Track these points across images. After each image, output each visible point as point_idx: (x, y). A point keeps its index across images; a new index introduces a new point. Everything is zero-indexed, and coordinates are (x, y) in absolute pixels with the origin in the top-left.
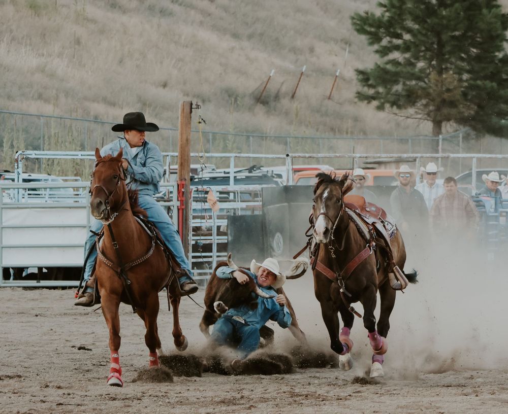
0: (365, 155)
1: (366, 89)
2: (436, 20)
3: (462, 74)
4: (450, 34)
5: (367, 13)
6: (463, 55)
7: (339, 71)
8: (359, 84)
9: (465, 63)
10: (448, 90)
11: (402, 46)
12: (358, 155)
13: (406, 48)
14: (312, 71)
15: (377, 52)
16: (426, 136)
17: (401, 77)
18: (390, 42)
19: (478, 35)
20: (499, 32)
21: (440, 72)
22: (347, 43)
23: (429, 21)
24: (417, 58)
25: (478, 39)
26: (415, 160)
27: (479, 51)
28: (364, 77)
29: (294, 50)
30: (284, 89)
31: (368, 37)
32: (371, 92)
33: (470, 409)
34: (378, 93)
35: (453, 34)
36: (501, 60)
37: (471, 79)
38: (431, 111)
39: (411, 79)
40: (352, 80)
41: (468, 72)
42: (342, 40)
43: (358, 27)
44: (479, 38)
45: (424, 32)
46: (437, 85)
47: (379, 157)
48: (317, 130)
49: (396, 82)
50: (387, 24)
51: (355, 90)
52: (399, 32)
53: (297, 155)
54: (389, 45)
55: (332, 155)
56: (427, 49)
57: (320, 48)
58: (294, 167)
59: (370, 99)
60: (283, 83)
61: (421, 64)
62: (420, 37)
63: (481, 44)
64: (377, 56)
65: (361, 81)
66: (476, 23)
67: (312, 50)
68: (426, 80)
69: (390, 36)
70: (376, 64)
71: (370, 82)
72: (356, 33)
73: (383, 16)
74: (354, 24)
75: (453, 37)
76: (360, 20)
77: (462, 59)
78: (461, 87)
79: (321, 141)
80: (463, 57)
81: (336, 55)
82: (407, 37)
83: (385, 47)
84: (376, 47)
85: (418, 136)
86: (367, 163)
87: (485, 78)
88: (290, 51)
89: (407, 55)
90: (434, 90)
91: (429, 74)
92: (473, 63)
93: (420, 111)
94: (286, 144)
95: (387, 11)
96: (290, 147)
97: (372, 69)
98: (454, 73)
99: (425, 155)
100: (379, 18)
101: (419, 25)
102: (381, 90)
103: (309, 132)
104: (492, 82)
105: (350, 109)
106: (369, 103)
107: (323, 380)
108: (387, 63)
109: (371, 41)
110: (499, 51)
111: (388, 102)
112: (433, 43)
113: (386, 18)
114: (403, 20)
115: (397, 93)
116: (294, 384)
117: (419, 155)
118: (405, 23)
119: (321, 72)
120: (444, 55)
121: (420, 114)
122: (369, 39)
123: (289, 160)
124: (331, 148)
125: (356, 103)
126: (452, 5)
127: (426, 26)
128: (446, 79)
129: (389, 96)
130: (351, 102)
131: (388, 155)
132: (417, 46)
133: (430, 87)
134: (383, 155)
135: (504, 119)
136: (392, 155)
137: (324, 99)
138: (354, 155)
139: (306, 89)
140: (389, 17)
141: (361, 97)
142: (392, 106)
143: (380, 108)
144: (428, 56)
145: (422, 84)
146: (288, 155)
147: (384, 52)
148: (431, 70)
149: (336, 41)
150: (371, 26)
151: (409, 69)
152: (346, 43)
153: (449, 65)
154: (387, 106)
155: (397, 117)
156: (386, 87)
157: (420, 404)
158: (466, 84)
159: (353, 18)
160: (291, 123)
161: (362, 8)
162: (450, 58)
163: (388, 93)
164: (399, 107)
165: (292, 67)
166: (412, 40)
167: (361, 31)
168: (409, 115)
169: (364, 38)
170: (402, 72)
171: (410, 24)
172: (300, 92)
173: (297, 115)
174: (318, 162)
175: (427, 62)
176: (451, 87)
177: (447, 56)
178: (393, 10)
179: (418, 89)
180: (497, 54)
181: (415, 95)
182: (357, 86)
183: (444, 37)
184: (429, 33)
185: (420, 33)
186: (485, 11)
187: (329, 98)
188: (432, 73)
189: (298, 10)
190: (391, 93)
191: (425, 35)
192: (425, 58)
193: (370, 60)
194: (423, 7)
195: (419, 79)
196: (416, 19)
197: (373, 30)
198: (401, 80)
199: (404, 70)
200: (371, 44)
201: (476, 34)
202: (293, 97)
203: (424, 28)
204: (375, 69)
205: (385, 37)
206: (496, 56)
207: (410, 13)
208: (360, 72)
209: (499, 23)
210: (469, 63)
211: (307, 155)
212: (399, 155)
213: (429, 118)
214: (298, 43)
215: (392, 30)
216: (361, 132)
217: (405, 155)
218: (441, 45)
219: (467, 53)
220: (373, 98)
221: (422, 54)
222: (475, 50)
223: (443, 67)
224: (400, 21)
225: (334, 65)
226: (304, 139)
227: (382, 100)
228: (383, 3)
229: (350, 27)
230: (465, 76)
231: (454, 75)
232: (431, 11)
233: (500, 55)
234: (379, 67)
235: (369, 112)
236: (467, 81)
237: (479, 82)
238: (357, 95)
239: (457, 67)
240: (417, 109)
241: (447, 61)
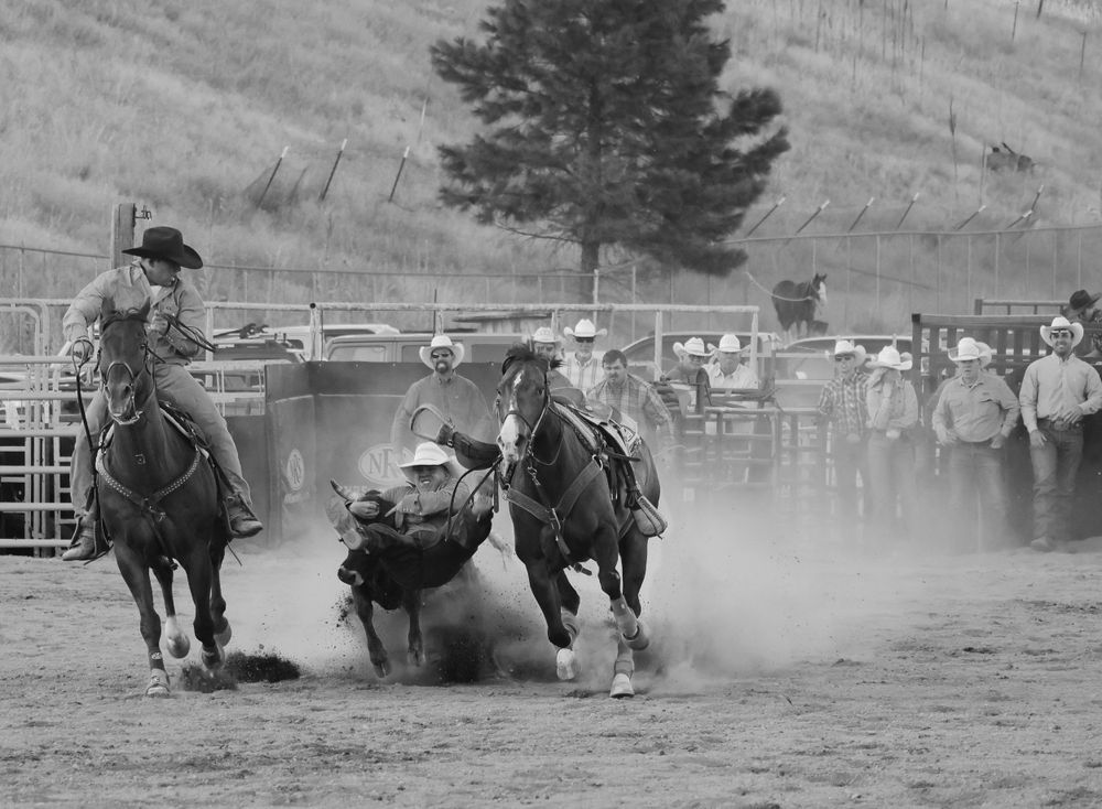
0: (457, 306)
1: (458, 183)
2: (587, 56)
3: (638, 156)
4: (614, 81)
5: (461, 41)
6: (638, 121)
7: (408, 149)
8: (445, 173)
9: (642, 136)
10: (610, 186)
11: (526, 103)
12: (443, 306)
13: (532, 107)
14: (360, 149)
15: (478, 112)
16: (570, 270)
17: (522, 161)
18: (502, 96)
19: (666, 84)
20: (705, 78)
21: (596, 151)
22: (424, 96)
23: (573, 56)
24: (554, 127)
25: (666, 92)
26: (549, 316)
27: (668, 114)
28: (455, 160)
29: (325, 110)
30: (306, 182)
31: (462, 86)
32: (469, 189)
33: (650, 778)
34: (481, 190)
35: (620, 81)
36: (708, 130)
37: (652, 165)
38: (578, 225)
39: (540, 165)
40: (433, 166)
41: (648, 152)
42: (414, 92)
43: (443, 68)
44: (667, 88)
45: (566, 78)
46: (589, 177)
47: (483, 310)
48: (368, 259)
49: (514, 171)
50: (498, 63)
51: (437, 184)
52: (520, 77)
53: (330, 305)
54: (501, 101)
55: (396, 305)
56: (572, 110)
57: (375, 106)
58: (326, 327)
59: (466, 201)
60: (305, 171)
61: (560, 138)
62: (557, 85)
63: (670, 100)
64: (479, 121)
65: (449, 168)
66: (663, 61)
67: (358, 110)
68: (569, 167)
69: (502, 85)
70: (477, 136)
71: (466, 171)
72: (439, 79)
73: (490, 48)
74: (437, 62)
75: (621, 88)
76: (449, 55)
77: (637, 128)
78: (634, 180)
79: (374, 278)
80: (637, 124)
81: (404, 120)
82: (535, 87)
83: (493, 105)
84: (477, 104)
85: (555, 270)
86: (460, 320)
87: (680, 163)
88: (317, 111)
89: (534, 121)
90: (585, 186)
91: (577, 155)
92: (656, 134)
93: (559, 225)
94: (309, 284)
95: (498, 38)
96: (318, 289)
97: (469, 146)
98: (620, 155)
99: (567, 306)
100: (483, 50)
101: (557, 64)
102: (485, 184)
103: (354, 263)
104: (692, 170)
105: (426, 219)
106: (465, 209)
107: (378, 723)
108: (498, 136)
109: (467, 93)
110: (704, 113)
111: (500, 207)
112: (582, 98)
113: (496, 52)
114: (527, 56)
115: (517, 191)
116: (325, 730)
117: (556, 306)
118: (530, 61)
119: (374, 150)
120: (602, 120)
121: (559, 229)
122: (464, 90)
123: (315, 315)
124: (393, 293)
125: (439, 208)
126: (616, 28)
127: (569, 66)
128: (606, 164)
129: (501, 196)
130: (429, 207)
131: (500, 306)
132: (553, 103)
133: (578, 180)
134: (490, 306)
135: (714, 240)
136: (506, 306)
137: (382, 202)
138: (436, 305)
139: (348, 182)
140: (500, 49)
141: (450, 198)
142: (507, 216)
143: (486, 219)
144: (572, 122)
145: (562, 174)
146: (313, 306)
147: (492, 113)
148: (579, 148)
149: (403, 94)
150: (467, 65)
151: (537, 146)
152: (422, 97)
153: (611, 140)
154: (498, 214)
155: (516, 236)
156: (494, 180)
157: (559, 767)
158: (642, 175)
159: (434, 50)
160: (319, 246)
161: (453, 33)
162: (614, 126)
163: (498, 191)
164: (520, 218)
165: (322, 141)
166: (544, 93)
167: (449, 75)
168: (537, 231)
169: (454, 88)
170: (525, 151)
171: (539, 62)
172: (337, 189)
173: (330, 230)
174: (370, 319)
175: (571, 133)
176: (616, 180)
177: (608, 123)
178: (508, 37)
179: (556, 184)
180: (701, 118)
181: (548, 195)
182: (440, 179)
183: (603, 88)
184: (575, 80)
185: (559, 79)
186: (678, 39)
187: (390, 200)
188: (581, 154)
189: (333, 35)
190: (506, 189)
191: (567, 84)
192: (567, 126)
193: (465, 129)
194: (563, 31)
195: (556, 164)
196: (550, 53)
197: (471, 72)
198: (523, 166)
199: (528, 148)
200: (468, 99)
201: (663, 81)
202: (323, 197)
203: (566, 71)
204: (475, 146)
205: (495, 86)
206: (699, 122)
207: (539, 42)
208: (446, 151)
209: (705, 62)
210: (649, 135)
211: (350, 305)
212: (520, 306)
213: (574, 238)
214: (334, 97)
215: (506, 74)
216: (446, 263)
217: (531, 307)
218: (597, 101)
219: (647, 117)
220: (473, 200)
221: (562, 118)
222: (660, 112)
223: (602, 142)
224: (520, 57)
225: (399, 138)
226: (344, 275)
227: (489, 205)
228: (491, 24)
229: (430, 67)
230: (643, 160)
231: (622, 158)
232: (578, 40)
233: (706, 121)
234: (482, 141)
236: (644, 169)
237: (667, 172)
238: (442, 194)
239: (626, 141)
240: (553, 220)
241: (609, 131)
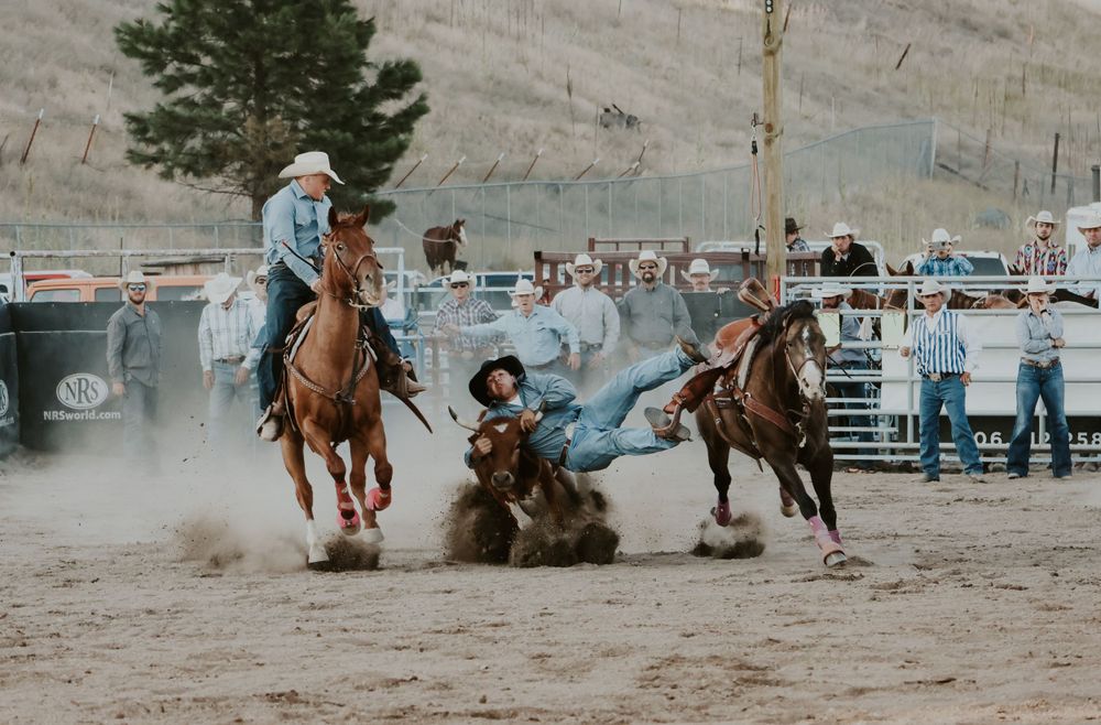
0: (140, 252)
1: (142, 145)
2: (252, 34)
3: (298, 120)
4: (275, 55)
5: (140, 22)
6: (297, 89)
7: (98, 117)
8: (131, 137)
9: (302, 103)
10: (276, 146)
11: (199, 75)
12: (129, 252)
13: (205, 79)
14: (55, 117)
15: (158, 85)
16: (242, 220)
17: (199, 126)
18: (179, 69)
19: (321, 57)
20: (354, 51)
21: (262, 116)
22: (111, 71)
23: (240, 34)
24: (225, 96)
25: (321, 64)
26: (223, 260)
27: (323, 83)
28: (139, 125)
29: (23, 84)
30: (9, 147)
31: (144, 61)
32: (152, 150)
33: (306, 656)
34: (162, 151)
35: (281, 55)
36: (358, 97)
37: (311, 127)
38: (249, 181)
39: (215, 129)
40: (121, 131)
41: (307, 116)
42: (102, 67)
43: (126, 46)
44: (323, 61)
45: (233, 53)
46: (257, 139)
47: (163, 255)
48: (65, 214)
49: (190, 134)
50: (174, 40)
51: (125, 147)
52: (194, 52)
53: (28, 253)
54: (177, 75)
55: (87, 252)
56: (239, 81)
57: (67, 80)
58: (26, 273)
59: (150, 161)
60: (7, 138)
61: (230, 105)
62: (226, 61)
63: (324, 70)
64: (160, 91)
65: (134, 132)
66: (317, 38)
67: (53, 84)
68: (239, 130)
69: (178, 60)
70: (159, 105)
71: (150, 135)
72: (124, 56)
73: (167, 27)
74: (120, 40)
75: (282, 61)
76: (130, 35)
77: (297, 96)
78: (297, 141)
79: (71, 230)
80: (296, 92)
81: (93, 92)
82: (207, 61)
83: (171, 78)
84: (157, 78)
85: (229, 220)
86: (147, 266)
87: (334, 125)
88: (17, 85)
89: (208, 91)
90: (252, 146)
91: (244, 120)
92: (313, 100)
93: (232, 182)
94: (14, 236)
95: (173, 19)
96: (22, 241)
97: (151, 113)
98: (283, 119)
99: (238, 250)
100: (160, 30)
101: (226, 42)
102: (166, 146)
103: (53, 217)
104: (344, 131)
105: (116, 179)
106: (148, 167)
107: (71, 616)
108: (175, 104)
109: (148, 67)
110: (354, 81)
111: (180, 165)
112: (248, 70)
113: (171, 31)
114: (200, 34)
115: (194, 152)
116: (24, 624)
117: (230, 251)
118: (202, 38)
119: (69, 119)
120: (267, 89)
121: (232, 185)
122: (145, 65)
123: (15, 262)
124: (88, 243)
125: (126, 166)
126: (276, 9)
127: (236, 43)
128: (271, 127)
129: (181, 156)
130: (121, 167)
131: (179, 252)
132: (223, 75)
133: (248, 142)
134: (171, 252)
135: (368, 192)
136: (184, 251)
137: (76, 163)
138: (122, 252)
139: (44, 146)
140: (176, 28)
141: (135, 157)
142: (185, 173)
143: (167, 175)
144: (240, 92)
145: (232, 136)
146: (13, 254)
147: (170, 85)
148: (247, 113)
149: (92, 69)
150: (147, 43)
151: (211, 112)
152: (109, 72)
153: (275, 106)
154: (178, 172)
155: (194, 191)
156: (173, 143)
157: (228, 650)
158: (303, 136)
159: (118, 31)
160: (21, 203)
161: (131, 15)
162: (277, 93)
163: (178, 152)
164: (198, 174)
165: (22, 111)
166: (215, 66)
167: (131, 51)
168: (213, 186)
169: (137, 62)
170: (200, 116)
171: (210, 39)
172: (36, 152)
173: (30, 189)
174: (68, 266)
175: (239, 101)
176: (281, 141)
177: (272, 92)
178: (183, 18)
179: (227, 145)
180: (352, 86)
181: (222, 155)
182: (128, 142)
183: (266, 62)
184: (242, 55)
185: (226, 53)
186: (329, 17)
187: (84, 162)
188: (249, 119)
189: (30, 19)
190: (184, 151)
191: (236, 58)
192: (236, 94)
193: (148, 98)
194: (229, 12)
195: (228, 128)
196: (219, 32)
197: (150, 49)
198: (199, 130)
199: (203, 114)
200: (150, 72)
201: (318, 55)
202: (24, 160)
203: (233, 47)
204: (156, 113)
205: (171, 61)
206: (350, 90)
207: (210, 23)
208: (132, 118)
209: (353, 38)
210: (308, 103)
211: (45, 253)
212: (197, 251)
213: (245, 192)
214: (31, 72)
215: (181, 50)
216: (136, 215)
217: (206, 252)
218: (262, 73)
219: (305, 85)
220: (155, 160)
221: (230, 88)
222: (316, 81)
223: (267, 108)
224: (194, 35)
225: (90, 107)
226: (52, 230)
227: (169, 163)
228: (167, 6)
229: (115, 45)
230: (303, 123)
231: (285, 122)
232: (243, 19)
233: (357, 88)
234: (163, 109)
235: (149, 185)
236: (304, 131)
237: (324, 132)
238: (129, 155)
239: (288, 108)
240: (227, 176)
241: (272, 98)
